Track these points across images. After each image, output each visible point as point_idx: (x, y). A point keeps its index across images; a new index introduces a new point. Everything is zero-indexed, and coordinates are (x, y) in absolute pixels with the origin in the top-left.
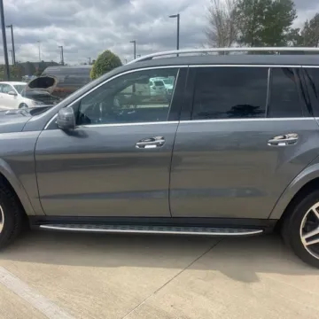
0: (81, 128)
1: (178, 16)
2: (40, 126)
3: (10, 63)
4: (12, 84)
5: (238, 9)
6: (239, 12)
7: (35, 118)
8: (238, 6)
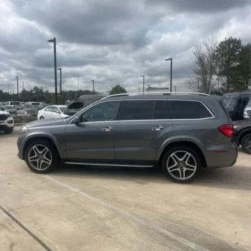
0: (83, 123)
1: (171, 59)
2: (67, 123)
3: (58, 92)
4: (58, 106)
5: (216, 53)
6: (217, 55)
7: (65, 120)
8: (216, 51)
